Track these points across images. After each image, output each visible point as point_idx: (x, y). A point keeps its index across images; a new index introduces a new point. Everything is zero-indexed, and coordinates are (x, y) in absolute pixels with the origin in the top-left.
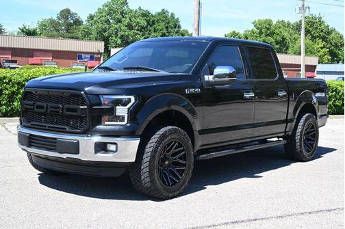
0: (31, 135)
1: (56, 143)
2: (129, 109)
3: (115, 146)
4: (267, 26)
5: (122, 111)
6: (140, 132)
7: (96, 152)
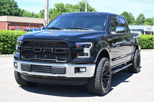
0: (31, 65)
1: (51, 68)
2: (90, 49)
3: (85, 69)
4: (62, 7)
5: (87, 50)
6: (95, 61)
7: (75, 72)
